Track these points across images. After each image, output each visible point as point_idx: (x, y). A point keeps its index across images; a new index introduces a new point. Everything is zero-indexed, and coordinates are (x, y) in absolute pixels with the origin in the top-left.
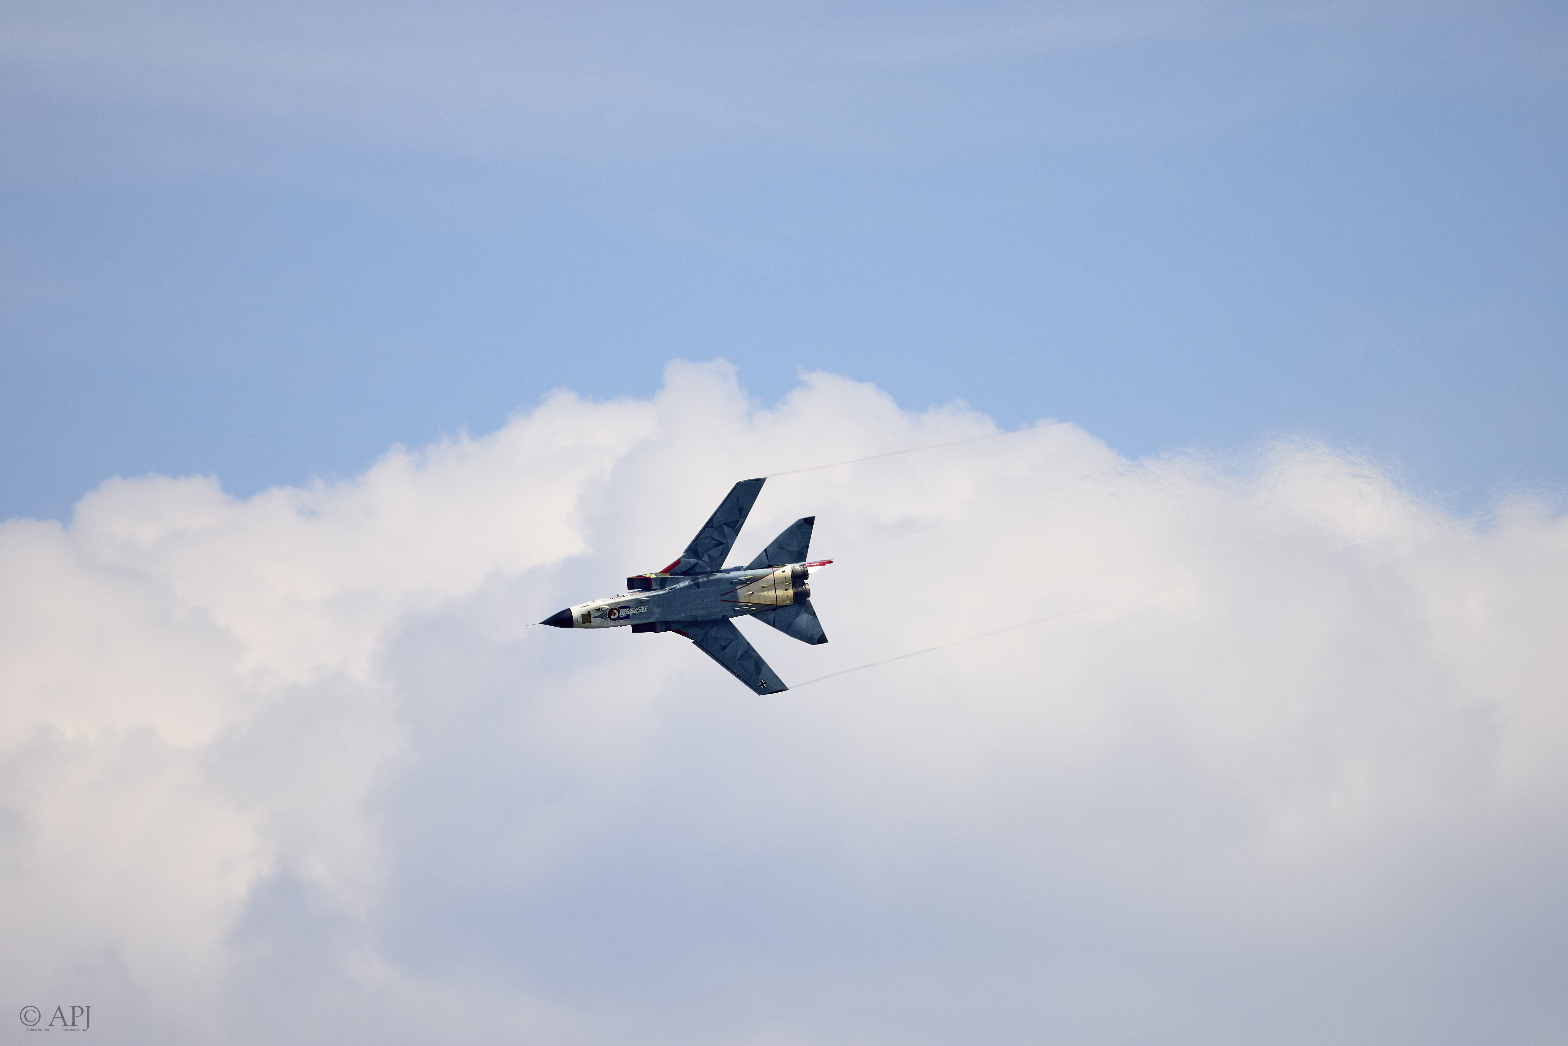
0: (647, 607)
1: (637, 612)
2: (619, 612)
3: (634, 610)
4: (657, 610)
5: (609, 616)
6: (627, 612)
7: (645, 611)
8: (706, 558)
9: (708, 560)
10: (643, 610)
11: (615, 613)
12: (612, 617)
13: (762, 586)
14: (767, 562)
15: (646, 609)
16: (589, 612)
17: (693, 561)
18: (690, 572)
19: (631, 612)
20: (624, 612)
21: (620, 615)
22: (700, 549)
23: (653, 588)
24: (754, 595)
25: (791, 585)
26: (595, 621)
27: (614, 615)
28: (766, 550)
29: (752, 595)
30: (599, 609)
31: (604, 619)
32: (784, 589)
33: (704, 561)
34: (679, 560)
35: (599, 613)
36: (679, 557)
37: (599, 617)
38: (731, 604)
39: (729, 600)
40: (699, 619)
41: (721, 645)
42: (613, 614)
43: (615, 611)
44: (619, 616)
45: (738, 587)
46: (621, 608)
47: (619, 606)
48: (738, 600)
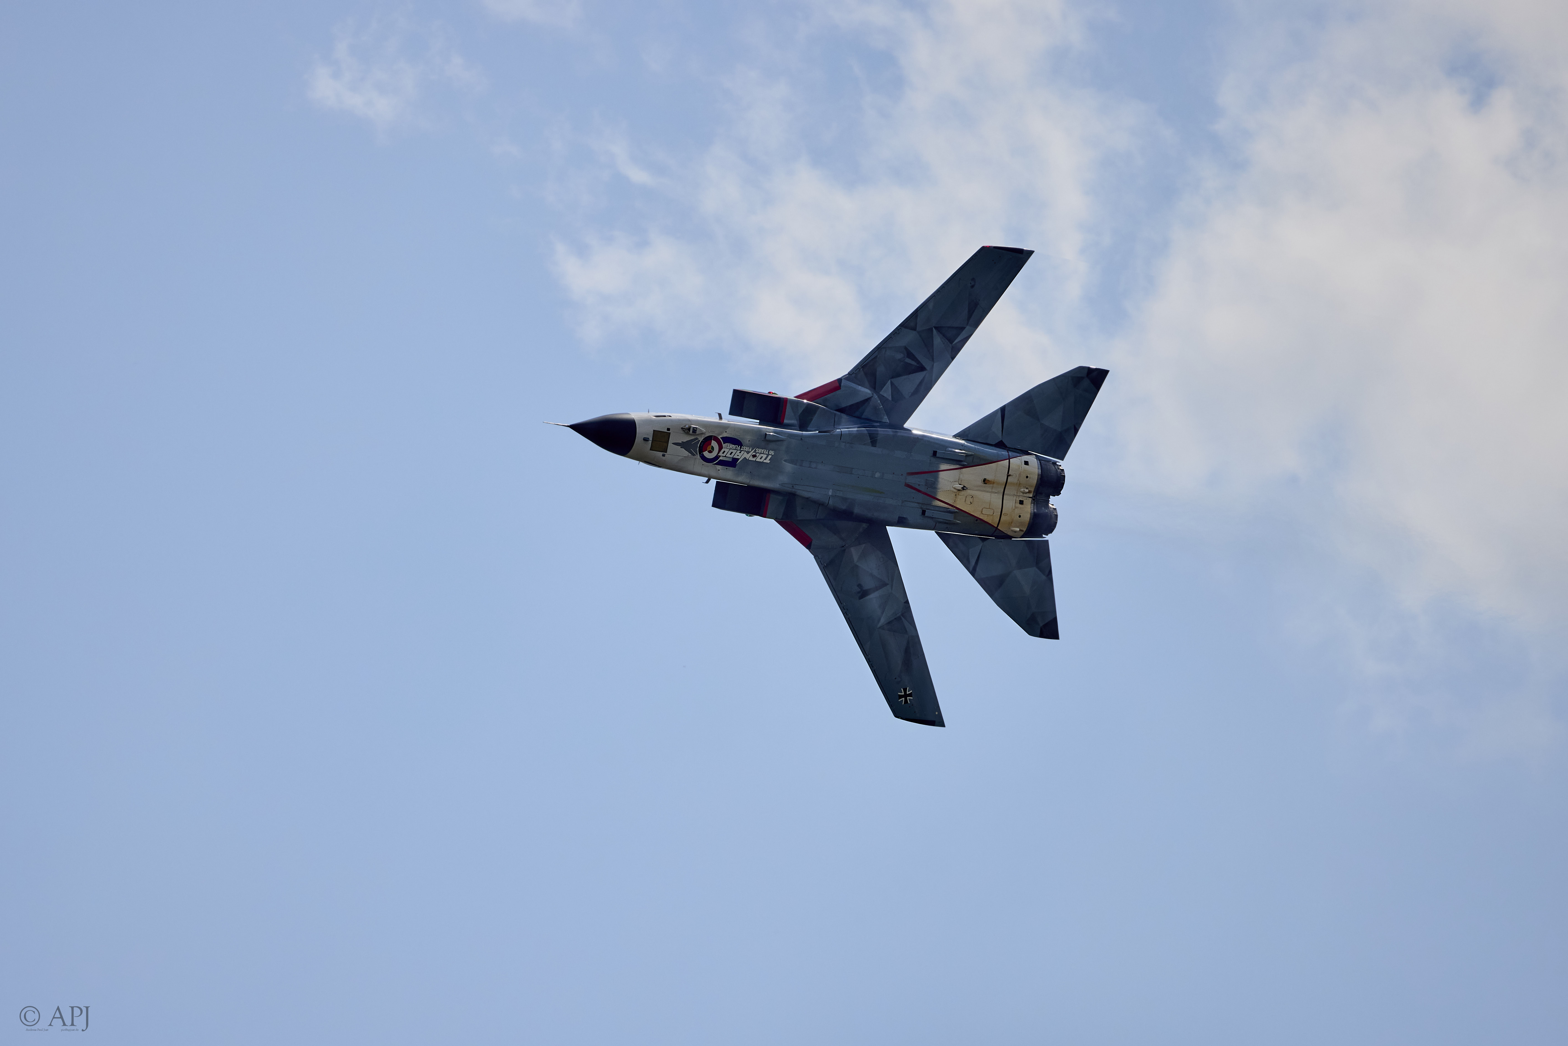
0: (772, 452)
1: (751, 459)
2: (721, 448)
3: (748, 452)
4: (789, 467)
5: (702, 450)
6: (734, 451)
7: (767, 461)
8: (887, 392)
9: (890, 398)
10: (764, 457)
11: (713, 448)
12: (706, 454)
13: (985, 480)
14: (1000, 434)
15: (770, 456)
16: (668, 429)
17: (865, 391)
18: (854, 411)
19: (741, 455)
20: (729, 452)
21: (721, 454)
22: (881, 369)
23: (786, 421)
24: (969, 492)
25: (1031, 496)
26: (674, 452)
27: (710, 452)
28: (1003, 409)
29: (963, 492)
30: (689, 429)
31: (690, 452)
32: (1018, 500)
33: (881, 398)
34: (839, 381)
35: (686, 438)
36: (840, 377)
37: (683, 445)
38: (921, 497)
39: (917, 487)
40: (857, 510)
41: (860, 586)
42: (709, 448)
43: (714, 444)
44: (717, 457)
45: (943, 467)
46: (727, 440)
47: (725, 435)
48: (935, 493)
